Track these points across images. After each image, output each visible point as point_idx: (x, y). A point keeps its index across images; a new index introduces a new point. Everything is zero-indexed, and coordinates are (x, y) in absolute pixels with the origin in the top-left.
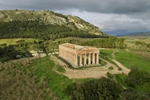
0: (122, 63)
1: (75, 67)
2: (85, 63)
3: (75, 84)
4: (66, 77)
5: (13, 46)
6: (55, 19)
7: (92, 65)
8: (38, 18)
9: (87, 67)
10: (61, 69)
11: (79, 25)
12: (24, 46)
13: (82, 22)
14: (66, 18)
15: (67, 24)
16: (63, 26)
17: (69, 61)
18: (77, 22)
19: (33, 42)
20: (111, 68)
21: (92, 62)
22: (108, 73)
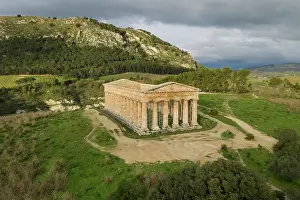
0: (251, 123)
1: (140, 132)
2: (165, 122)
3: (141, 178)
4: (117, 158)
5: (10, 89)
6: (99, 34)
7: (182, 129)
8: (65, 33)
9: (170, 133)
10: (106, 138)
11: (150, 47)
12: (33, 90)
13: (155, 41)
14: (123, 33)
15: (125, 46)
16: (117, 50)
17: (128, 119)
18: (145, 42)
19: (52, 82)
20: (229, 135)
21: (180, 122)
22: (224, 148)
